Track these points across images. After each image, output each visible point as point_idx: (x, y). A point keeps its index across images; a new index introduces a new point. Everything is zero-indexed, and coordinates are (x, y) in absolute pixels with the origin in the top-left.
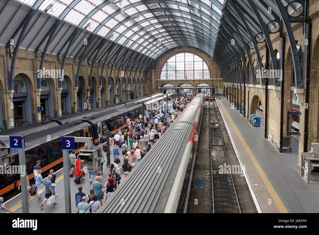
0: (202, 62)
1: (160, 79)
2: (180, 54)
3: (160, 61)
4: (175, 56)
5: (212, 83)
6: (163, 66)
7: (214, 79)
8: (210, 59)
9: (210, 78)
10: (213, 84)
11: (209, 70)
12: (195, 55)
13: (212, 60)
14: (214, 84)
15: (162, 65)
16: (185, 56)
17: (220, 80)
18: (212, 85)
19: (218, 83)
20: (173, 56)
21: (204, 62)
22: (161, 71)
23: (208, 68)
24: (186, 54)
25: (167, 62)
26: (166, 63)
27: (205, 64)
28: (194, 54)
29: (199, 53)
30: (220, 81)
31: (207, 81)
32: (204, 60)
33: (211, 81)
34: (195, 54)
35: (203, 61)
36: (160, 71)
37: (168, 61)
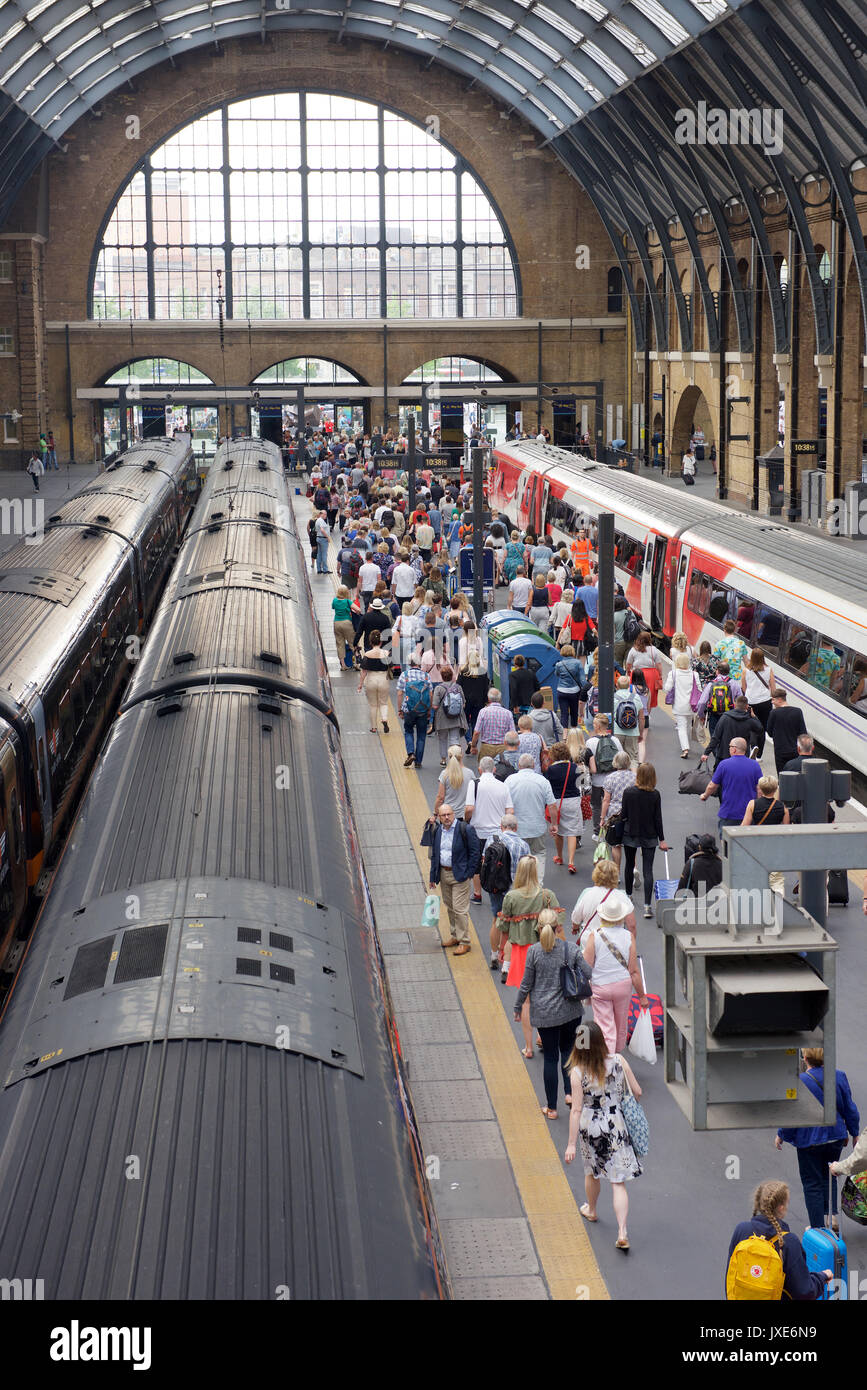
0: (452, 176)
1: (90, 315)
2: (262, 105)
3: (85, 158)
4: (218, 114)
5: (533, 360)
6: (113, 204)
7: (548, 323)
8: (518, 156)
9: (521, 313)
10: (545, 364)
11: (509, 243)
12: (387, 115)
13: (536, 160)
14: (552, 361)
15: (109, 192)
16: (303, 119)
17: (602, 331)
18: (534, 375)
19: (582, 360)
20: (197, 116)
21: (467, 177)
22: (100, 245)
23: (497, 227)
24: (317, 102)
25: (148, 171)
26: (140, 177)
27: (479, 191)
28: (383, 106)
29: (428, 98)
30: (602, 341)
31: (490, 338)
32: (469, 157)
33: (523, 338)
34: (388, 101)
35: (458, 170)
36: (91, 244)
37: (157, 159)
